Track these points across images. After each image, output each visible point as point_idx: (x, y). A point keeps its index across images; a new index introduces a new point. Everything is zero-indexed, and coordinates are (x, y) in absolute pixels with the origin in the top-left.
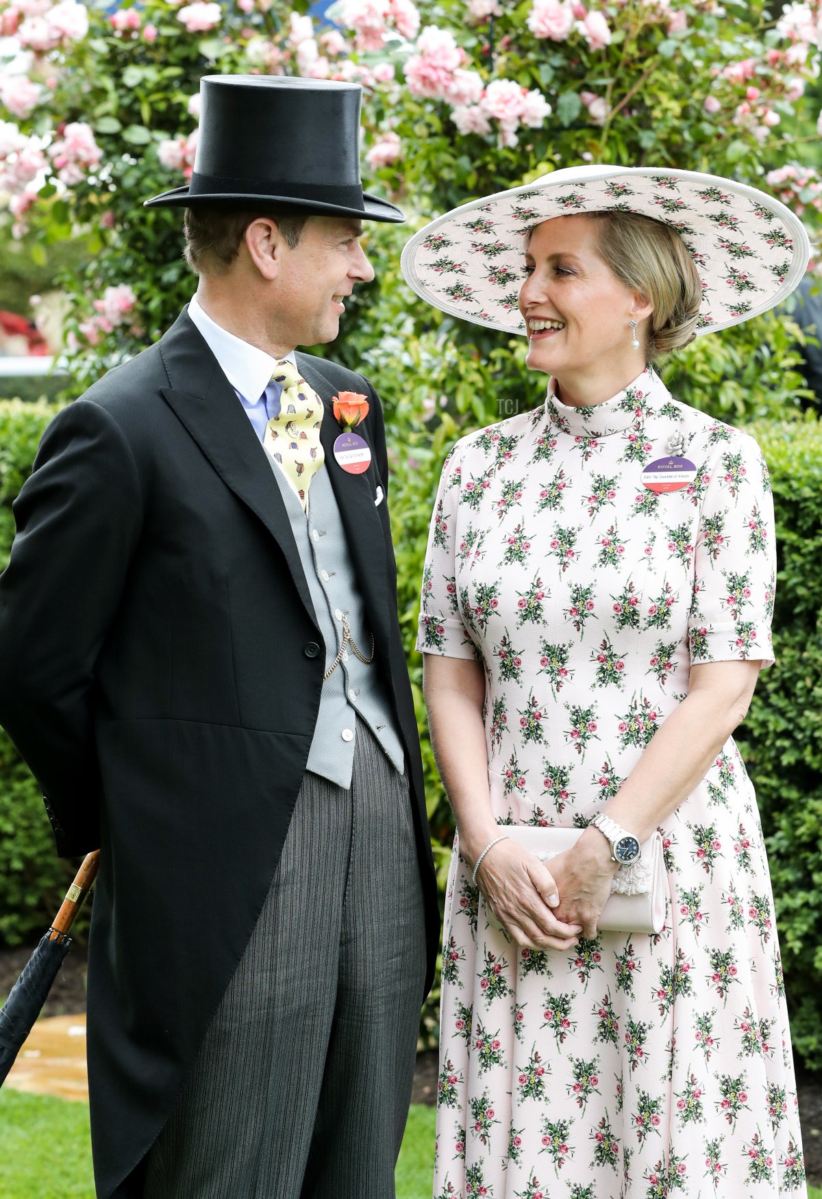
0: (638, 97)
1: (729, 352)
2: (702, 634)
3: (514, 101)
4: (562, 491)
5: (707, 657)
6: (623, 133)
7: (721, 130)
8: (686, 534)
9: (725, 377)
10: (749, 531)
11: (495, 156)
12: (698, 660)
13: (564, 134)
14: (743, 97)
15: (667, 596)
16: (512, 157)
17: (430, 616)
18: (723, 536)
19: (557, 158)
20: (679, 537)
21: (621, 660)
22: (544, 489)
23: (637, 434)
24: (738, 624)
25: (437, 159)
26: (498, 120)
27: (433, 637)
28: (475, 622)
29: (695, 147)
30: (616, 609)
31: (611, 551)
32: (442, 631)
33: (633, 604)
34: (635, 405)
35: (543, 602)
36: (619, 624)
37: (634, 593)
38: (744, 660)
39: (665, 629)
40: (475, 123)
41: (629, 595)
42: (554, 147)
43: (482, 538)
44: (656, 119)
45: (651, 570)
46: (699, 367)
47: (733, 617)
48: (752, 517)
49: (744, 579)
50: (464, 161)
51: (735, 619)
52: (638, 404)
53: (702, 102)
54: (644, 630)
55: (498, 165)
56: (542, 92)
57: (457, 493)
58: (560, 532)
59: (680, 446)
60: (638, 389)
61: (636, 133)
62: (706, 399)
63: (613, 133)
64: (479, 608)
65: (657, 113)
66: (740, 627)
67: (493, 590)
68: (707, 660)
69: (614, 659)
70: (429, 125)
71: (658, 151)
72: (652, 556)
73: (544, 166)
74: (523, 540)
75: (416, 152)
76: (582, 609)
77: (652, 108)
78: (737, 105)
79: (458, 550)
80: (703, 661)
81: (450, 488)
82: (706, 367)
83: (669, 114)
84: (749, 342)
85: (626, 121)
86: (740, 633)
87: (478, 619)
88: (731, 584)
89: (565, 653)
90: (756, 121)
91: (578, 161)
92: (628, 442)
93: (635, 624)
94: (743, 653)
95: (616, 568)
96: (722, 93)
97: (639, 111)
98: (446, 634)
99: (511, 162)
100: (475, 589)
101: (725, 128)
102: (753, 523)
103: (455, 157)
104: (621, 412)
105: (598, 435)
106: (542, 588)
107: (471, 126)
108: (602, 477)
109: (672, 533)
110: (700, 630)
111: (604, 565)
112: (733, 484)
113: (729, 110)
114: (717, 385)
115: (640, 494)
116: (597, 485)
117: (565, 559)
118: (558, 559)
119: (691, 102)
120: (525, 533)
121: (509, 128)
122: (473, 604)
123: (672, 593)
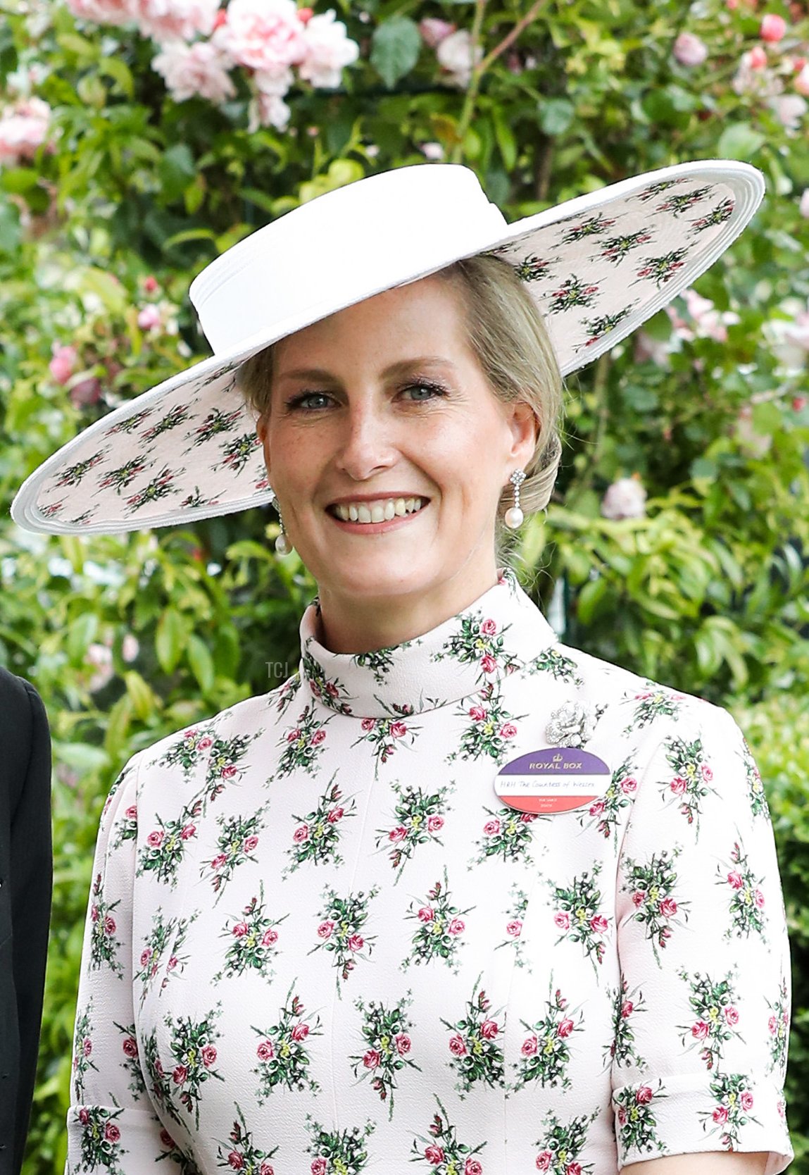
0: (537, 30)
1: (717, 555)
2: (642, 1100)
3: (284, 34)
4: (337, 826)
5: (655, 1147)
6: (507, 102)
7: (708, 102)
8: (590, 894)
9: (707, 609)
10: (729, 892)
11: (243, 145)
12: (634, 1155)
13: (385, 102)
14: (755, 36)
15: (558, 1017)
16: (277, 148)
17: (89, 1107)
18: (676, 901)
19: (371, 152)
20: (575, 901)
21: (474, 1157)
22: (301, 825)
23: (487, 706)
24: (717, 1077)
25: (122, 149)
26: (251, 71)
27: (98, 1149)
28: (176, 1099)
29: (654, 137)
30: (455, 1047)
31: (437, 931)
32: (116, 1134)
33: (489, 1036)
34: (481, 649)
35: (307, 1044)
36: (463, 1081)
37: (490, 1013)
38: (731, 1151)
39: (559, 1087)
40: (202, 78)
41: (480, 1018)
42: (363, 130)
43: (181, 932)
44: (575, 76)
45: (521, 965)
46: (655, 586)
47: (705, 1064)
48: (732, 864)
49: (724, 988)
50: (180, 156)
51: (709, 1067)
52: (487, 647)
53: (670, 44)
54: (516, 1089)
55: (248, 166)
56: (340, 17)
57: (132, 853)
58: (337, 904)
59: (577, 728)
60: (486, 617)
61: (535, 105)
62: (670, 652)
63: (486, 102)
64: (180, 1069)
65: (576, 64)
66: (719, 1083)
67: (205, 1028)
68: (655, 1153)
69: (459, 1155)
70: (108, 81)
71: (580, 141)
72: (521, 938)
73: (342, 168)
74: (262, 927)
75: (80, 136)
76: (387, 1052)
77: (567, 52)
78: (741, 52)
79: (138, 967)
80: (645, 1155)
81: (116, 846)
82: (669, 587)
83: (602, 65)
84: (759, 537)
85: (513, 78)
86: (720, 1096)
87: (180, 1091)
88: (699, 997)
89: (359, 1147)
90: (779, 85)
91: (413, 158)
92: (469, 722)
93: (495, 1077)
94: (729, 1136)
95: (450, 965)
96: (712, 26)
97: (538, 61)
98: (122, 1141)
99: (276, 159)
100: (170, 1030)
101: (716, 97)
102: (735, 877)
103: (160, 147)
104: (451, 662)
105: (407, 713)
106: (303, 1017)
107: (195, 83)
108: (415, 791)
109: (561, 895)
110: (638, 1092)
111: (424, 960)
112: (688, 798)
113: (725, 60)
114: (691, 625)
115: (493, 818)
116: (406, 807)
117: (347, 955)
118: (332, 957)
119: (647, 42)
120: (265, 914)
121: (273, 87)
122: (168, 1062)
123: (568, 1012)
